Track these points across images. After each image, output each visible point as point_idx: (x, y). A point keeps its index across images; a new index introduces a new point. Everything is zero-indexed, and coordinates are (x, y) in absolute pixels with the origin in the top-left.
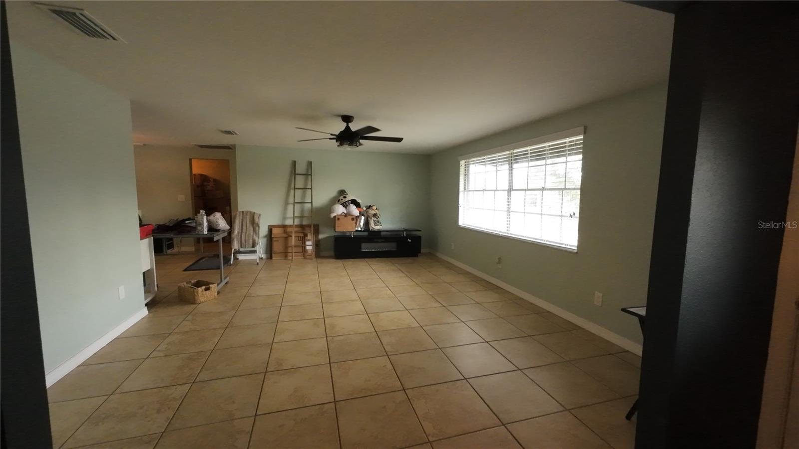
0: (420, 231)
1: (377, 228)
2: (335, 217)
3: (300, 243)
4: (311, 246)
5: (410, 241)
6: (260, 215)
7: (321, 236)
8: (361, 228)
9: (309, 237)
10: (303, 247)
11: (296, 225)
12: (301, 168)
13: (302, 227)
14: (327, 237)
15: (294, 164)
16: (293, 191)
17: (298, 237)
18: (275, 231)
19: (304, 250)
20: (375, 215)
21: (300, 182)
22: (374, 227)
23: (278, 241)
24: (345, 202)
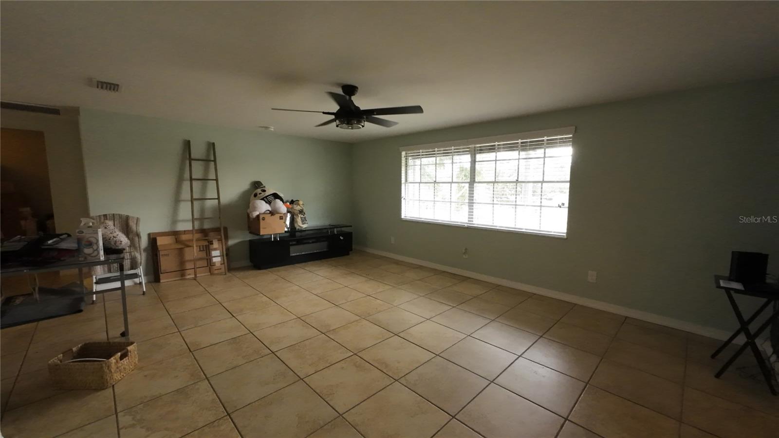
0: (351, 226)
1: (304, 226)
2: (258, 216)
3: (203, 254)
4: (220, 258)
5: (342, 238)
6: (138, 219)
7: (231, 242)
8: (288, 228)
9: (216, 244)
10: (207, 259)
11: (196, 230)
12: (198, 151)
13: (204, 232)
14: (240, 242)
15: (187, 144)
16: (189, 183)
17: (200, 246)
18: (160, 241)
19: (210, 264)
20: (301, 212)
21: (198, 170)
22: (300, 225)
23: (167, 255)
24: (266, 197)
